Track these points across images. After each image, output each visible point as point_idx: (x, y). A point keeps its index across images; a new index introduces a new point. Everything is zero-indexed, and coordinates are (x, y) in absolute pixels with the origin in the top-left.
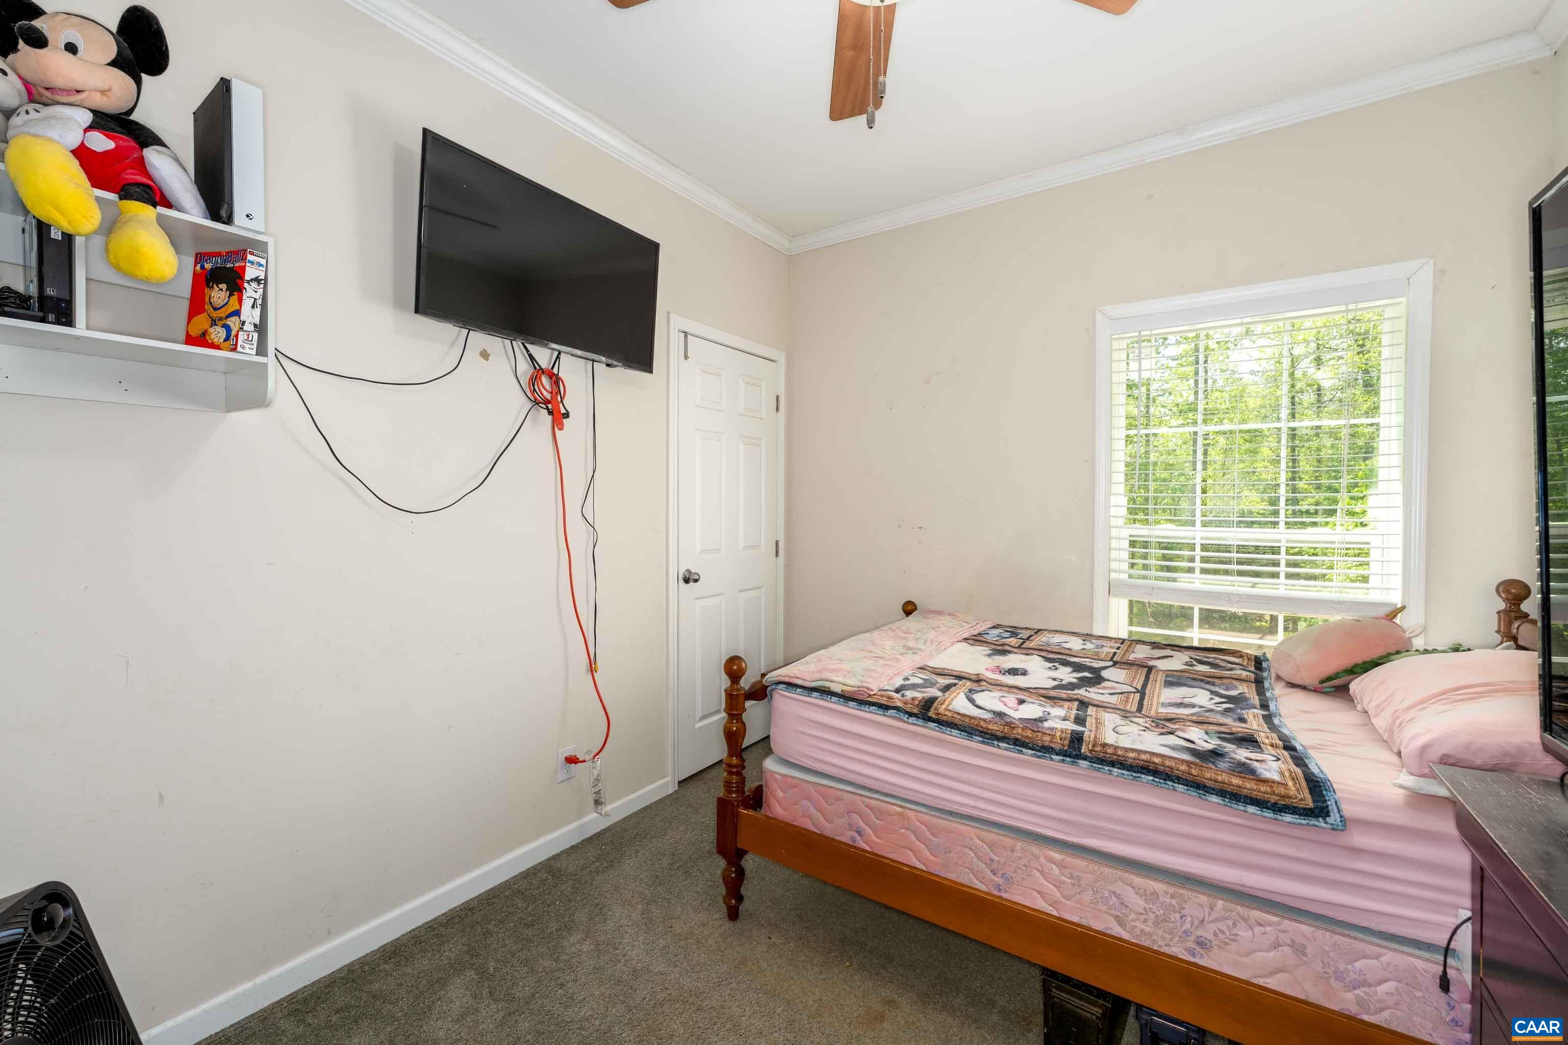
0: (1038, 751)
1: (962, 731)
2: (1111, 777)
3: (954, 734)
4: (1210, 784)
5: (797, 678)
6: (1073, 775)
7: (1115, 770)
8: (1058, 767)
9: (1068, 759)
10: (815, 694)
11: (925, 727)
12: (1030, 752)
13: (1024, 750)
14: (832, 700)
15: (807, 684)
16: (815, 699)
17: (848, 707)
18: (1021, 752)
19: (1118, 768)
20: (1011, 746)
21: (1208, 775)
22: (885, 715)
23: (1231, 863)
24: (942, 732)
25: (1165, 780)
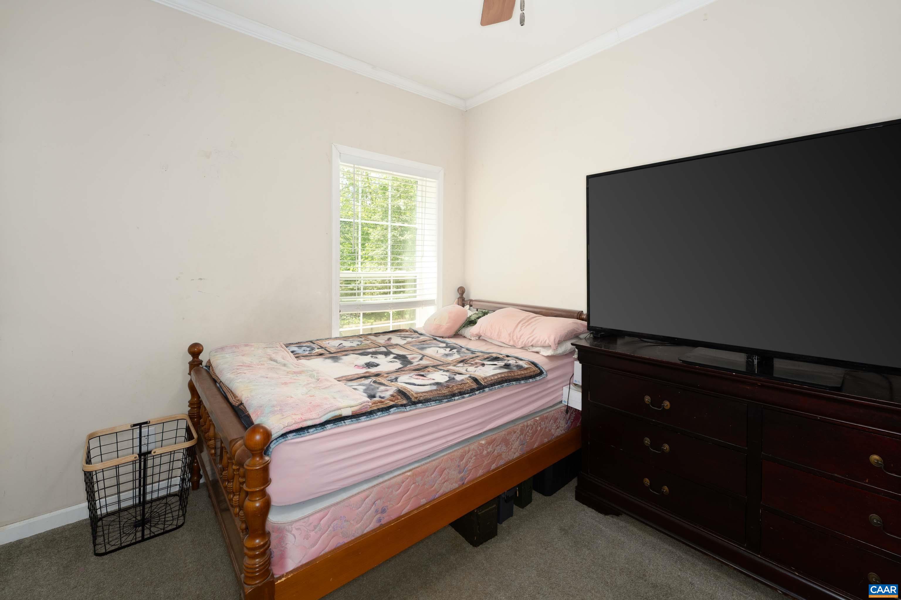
0: (470, 393)
1: (435, 401)
2: (496, 390)
3: (433, 405)
4: (518, 377)
5: (305, 420)
6: (484, 398)
7: (496, 387)
8: (477, 397)
9: (481, 391)
10: (329, 426)
11: (416, 409)
12: (467, 395)
13: (465, 396)
14: (347, 423)
15: (317, 422)
16: (330, 430)
17: (361, 422)
18: (464, 398)
19: (497, 385)
20: (460, 397)
21: (516, 374)
22: (389, 414)
23: (534, 401)
24: (427, 407)
25: (510, 382)
